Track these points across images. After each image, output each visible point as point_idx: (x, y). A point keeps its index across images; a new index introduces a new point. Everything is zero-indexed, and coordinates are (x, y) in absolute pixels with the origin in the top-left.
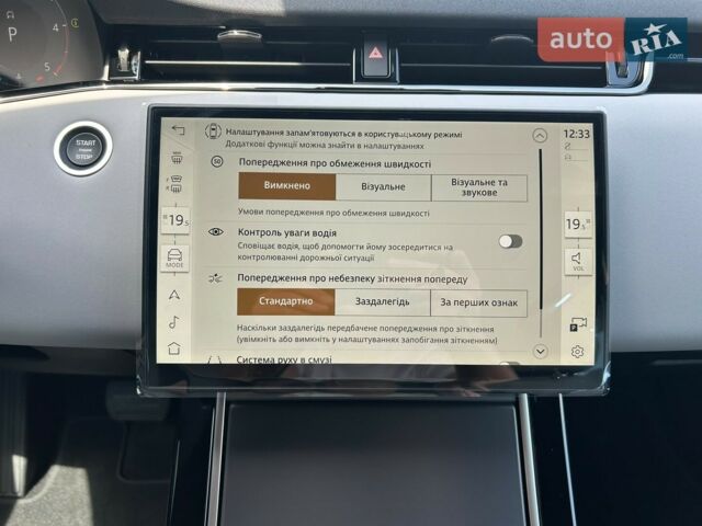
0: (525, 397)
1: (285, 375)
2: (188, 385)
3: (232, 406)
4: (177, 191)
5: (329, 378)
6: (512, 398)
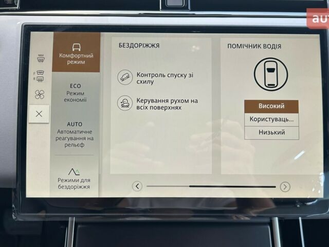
0: (276, 220)
1: (120, 205)
2: (46, 212)
3: (79, 226)
4: (40, 80)
5: (148, 207)
6: (267, 220)
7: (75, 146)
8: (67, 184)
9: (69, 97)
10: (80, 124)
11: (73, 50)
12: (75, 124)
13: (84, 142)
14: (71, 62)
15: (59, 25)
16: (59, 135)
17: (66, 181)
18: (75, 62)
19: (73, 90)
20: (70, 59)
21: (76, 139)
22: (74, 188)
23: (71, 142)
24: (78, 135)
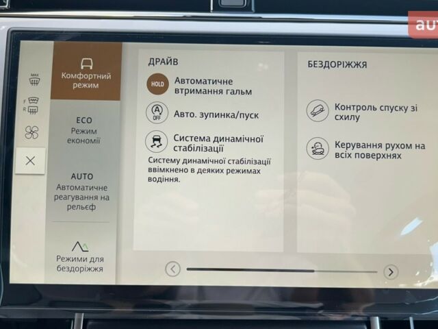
3: (90, 323)
4: (33, 112)
7: (83, 208)
8: (70, 264)
9: (75, 136)
10: (90, 176)
11: (82, 68)
12: (83, 176)
13: (94, 202)
14: (79, 85)
15: (62, 32)
16: (60, 192)
17: (68, 259)
18: (85, 85)
19: (81, 126)
20: (77, 81)
21: (83, 198)
22: (81, 270)
23: (76, 202)
24: (86, 193)
